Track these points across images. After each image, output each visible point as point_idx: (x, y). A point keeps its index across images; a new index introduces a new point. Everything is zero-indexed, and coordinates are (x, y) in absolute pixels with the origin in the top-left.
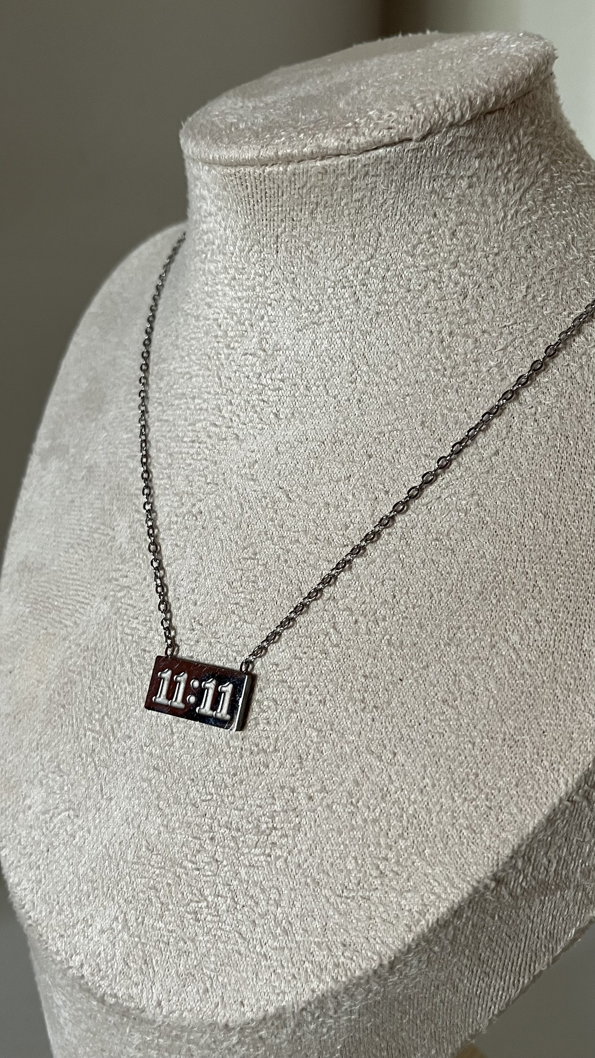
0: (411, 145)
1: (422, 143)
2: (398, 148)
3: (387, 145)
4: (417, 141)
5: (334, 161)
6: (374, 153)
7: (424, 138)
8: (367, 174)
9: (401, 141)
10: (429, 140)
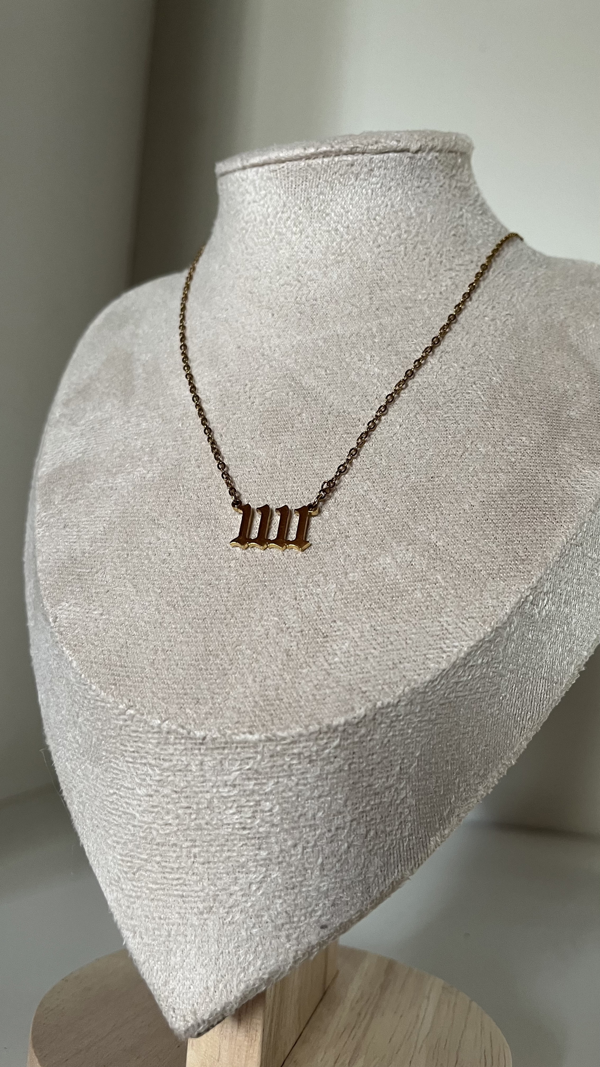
0: (410, 154)
1: (416, 155)
2: (401, 154)
3: (395, 151)
4: (412, 153)
5: (360, 157)
6: (386, 155)
7: (417, 152)
8: (380, 167)
9: (402, 151)
10: (419, 155)
